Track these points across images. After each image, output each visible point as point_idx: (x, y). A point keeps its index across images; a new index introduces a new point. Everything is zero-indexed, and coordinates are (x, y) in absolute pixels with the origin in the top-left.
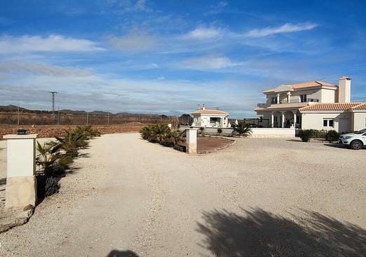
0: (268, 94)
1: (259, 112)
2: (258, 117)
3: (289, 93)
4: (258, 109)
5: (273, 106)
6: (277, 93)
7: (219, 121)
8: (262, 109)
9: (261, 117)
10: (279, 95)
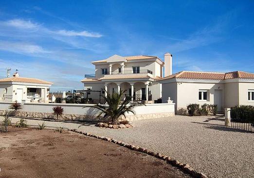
0: (97, 65)
1: (86, 83)
2: (86, 88)
3: (123, 64)
4: (86, 80)
5: (106, 77)
6: (109, 64)
8: (91, 80)
9: (89, 90)
10: (111, 65)
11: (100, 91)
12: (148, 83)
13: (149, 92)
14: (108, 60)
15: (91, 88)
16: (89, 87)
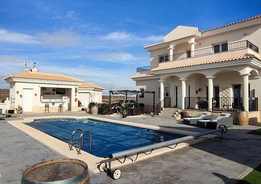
0: (152, 50)
1: (139, 81)
2: (138, 89)
3: (193, 40)
4: (138, 75)
5: (163, 66)
7: (69, 95)
8: (144, 75)
9: (142, 90)
10: (172, 46)
11: (154, 92)
12: (248, 70)
13: (252, 93)
14: (167, 38)
15: (145, 87)
16: (142, 87)
